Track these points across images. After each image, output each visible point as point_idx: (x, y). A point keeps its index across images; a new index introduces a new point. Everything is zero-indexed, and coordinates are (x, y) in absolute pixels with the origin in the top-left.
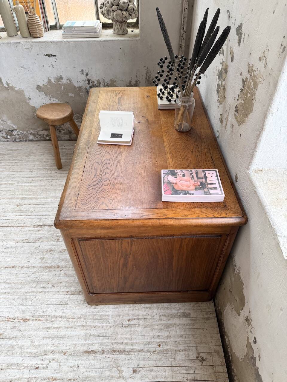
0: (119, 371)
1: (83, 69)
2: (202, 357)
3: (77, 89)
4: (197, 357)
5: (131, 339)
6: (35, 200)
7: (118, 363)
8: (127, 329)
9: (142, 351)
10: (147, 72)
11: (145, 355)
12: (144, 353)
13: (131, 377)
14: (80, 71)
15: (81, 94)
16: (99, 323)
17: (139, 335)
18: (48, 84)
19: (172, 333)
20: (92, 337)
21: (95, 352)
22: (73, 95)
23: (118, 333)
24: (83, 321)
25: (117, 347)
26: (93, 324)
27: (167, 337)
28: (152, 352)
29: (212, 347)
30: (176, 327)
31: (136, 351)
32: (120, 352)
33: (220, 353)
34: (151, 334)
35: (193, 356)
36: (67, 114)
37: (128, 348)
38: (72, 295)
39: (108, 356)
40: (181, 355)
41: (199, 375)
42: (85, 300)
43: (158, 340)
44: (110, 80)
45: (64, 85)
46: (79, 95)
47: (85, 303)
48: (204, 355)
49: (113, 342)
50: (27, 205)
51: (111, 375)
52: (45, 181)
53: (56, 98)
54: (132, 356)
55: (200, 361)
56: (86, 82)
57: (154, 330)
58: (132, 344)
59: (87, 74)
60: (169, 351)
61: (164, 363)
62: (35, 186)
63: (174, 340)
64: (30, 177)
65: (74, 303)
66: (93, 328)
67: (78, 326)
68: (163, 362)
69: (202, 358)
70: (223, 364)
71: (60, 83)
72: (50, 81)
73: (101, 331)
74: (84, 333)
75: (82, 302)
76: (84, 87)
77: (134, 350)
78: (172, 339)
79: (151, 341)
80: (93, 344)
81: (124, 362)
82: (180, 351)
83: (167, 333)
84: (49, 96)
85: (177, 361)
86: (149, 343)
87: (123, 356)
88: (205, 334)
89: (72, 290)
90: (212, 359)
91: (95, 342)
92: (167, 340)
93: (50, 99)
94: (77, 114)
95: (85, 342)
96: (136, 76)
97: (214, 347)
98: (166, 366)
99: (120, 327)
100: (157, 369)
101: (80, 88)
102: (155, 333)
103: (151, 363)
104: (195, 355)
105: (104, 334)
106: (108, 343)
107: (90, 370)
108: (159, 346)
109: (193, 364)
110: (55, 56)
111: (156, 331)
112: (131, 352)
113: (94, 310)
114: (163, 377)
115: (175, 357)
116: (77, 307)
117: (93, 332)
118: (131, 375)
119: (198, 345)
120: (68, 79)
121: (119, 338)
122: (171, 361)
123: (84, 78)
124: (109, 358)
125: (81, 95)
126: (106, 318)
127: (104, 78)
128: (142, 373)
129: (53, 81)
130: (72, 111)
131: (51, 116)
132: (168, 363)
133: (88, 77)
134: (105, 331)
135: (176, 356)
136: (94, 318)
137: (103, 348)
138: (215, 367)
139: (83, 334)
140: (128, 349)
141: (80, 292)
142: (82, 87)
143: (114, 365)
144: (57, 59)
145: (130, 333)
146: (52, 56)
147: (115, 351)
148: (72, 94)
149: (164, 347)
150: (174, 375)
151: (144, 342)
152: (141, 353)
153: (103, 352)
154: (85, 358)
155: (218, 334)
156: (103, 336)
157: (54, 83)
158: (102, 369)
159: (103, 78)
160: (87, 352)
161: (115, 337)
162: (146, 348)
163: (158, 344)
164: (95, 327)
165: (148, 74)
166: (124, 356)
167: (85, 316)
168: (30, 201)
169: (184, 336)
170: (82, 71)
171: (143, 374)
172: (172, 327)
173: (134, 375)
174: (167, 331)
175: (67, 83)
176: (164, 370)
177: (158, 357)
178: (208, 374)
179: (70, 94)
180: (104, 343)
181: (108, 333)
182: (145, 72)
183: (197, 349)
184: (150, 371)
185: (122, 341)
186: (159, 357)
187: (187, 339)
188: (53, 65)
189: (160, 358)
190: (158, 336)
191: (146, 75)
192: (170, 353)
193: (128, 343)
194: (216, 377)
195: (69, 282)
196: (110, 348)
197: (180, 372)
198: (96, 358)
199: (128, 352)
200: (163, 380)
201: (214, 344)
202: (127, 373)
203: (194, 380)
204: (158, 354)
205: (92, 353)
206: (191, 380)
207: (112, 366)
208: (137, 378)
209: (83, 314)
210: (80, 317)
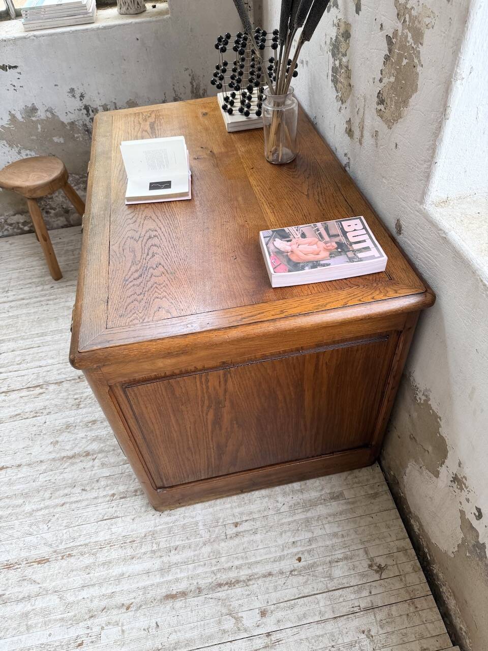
0: (236, 618)
1: (73, 87)
2: (378, 565)
3: (68, 127)
4: (370, 566)
5: (246, 558)
6: (22, 342)
7: (230, 605)
8: (236, 541)
9: (270, 574)
10: (193, 79)
11: (277, 582)
12: (274, 578)
13: (258, 626)
14: (69, 92)
15: (76, 135)
16: (182, 540)
17: (260, 547)
18: (9, 124)
19: (318, 532)
20: (174, 568)
21: (184, 594)
22: (62, 140)
23: (221, 552)
24: (152, 543)
25: (223, 577)
26: (172, 545)
27: (310, 541)
28: (289, 573)
29: (392, 544)
30: (322, 522)
32: (230, 584)
33: (409, 551)
34: (280, 542)
35: (363, 565)
36: (56, 173)
37: (244, 573)
38: (123, 500)
39: (210, 596)
40: (342, 568)
41: (379, 596)
42: (148, 504)
43: (295, 550)
44: (126, 103)
45: (41, 121)
46: (73, 138)
47: (150, 508)
48: (381, 561)
49: (214, 568)
50: (7, 352)
51: (221, 628)
52: (36, 305)
53: (30, 150)
54: (254, 586)
55: (377, 572)
56: (82, 112)
57: (284, 534)
58: (250, 566)
59: (82, 96)
60: (318, 565)
61: (313, 588)
62: (17, 317)
63: (323, 545)
64: (5, 302)
65: (128, 514)
66: (173, 552)
67: (145, 553)
68: (310, 586)
69: (379, 567)
70: (416, 569)
71: (34, 119)
72: (13, 117)
73: (189, 554)
74: (157, 563)
75: (143, 509)
76: (81, 122)
77: (256, 577)
78: (320, 544)
79: (282, 553)
80: (177, 580)
81: (240, 602)
82: (337, 562)
83: (309, 535)
84: (17, 147)
85: (335, 580)
86: (281, 558)
87: (238, 591)
88: (376, 523)
89: (122, 491)
90: (397, 564)
91: (182, 575)
92: (311, 547)
93: (19, 153)
94: (73, 175)
95: (162, 580)
96: (174, 89)
97: (397, 542)
98: (318, 592)
99: (223, 540)
100: (302, 602)
101: (72, 124)
102: (288, 538)
103: (291, 593)
104: (365, 563)
105: (196, 558)
106: (206, 573)
107: (180, 627)
108: (299, 560)
109: (365, 581)
110: (16, 67)
111: (289, 534)
112: (250, 580)
113: (168, 518)
114: (317, 613)
115: (330, 574)
116: (137, 520)
117: (175, 558)
118: (259, 622)
119: (367, 545)
120: (47, 110)
121: (223, 559)
122: (325, 582)
123: (78, 104)
124: (213, 600)
125: (77, 138)
126: (193, 529)
127: (115, 99)
128: (276, 614)
129: (19, 117)
130: (64, 166)
131: (27, 180)
132: (321, 587)
133: (85, 101)
134: (196, 553)
135: (333, 571)
136: (172, 533)
137: (197, 583)
138: (405, 577)
139: (157, 566)
140: (243, 577)
141: (136, 491)
142: (76, 123)
143: (224, 611)
144: (20, 73)
145: (241, 547)
146: (10, 67)
147: (220, 585)
148: (60, 137)
149: (307, 560)
150: (334, 606)
151: (270, 559)
152: (270, 578)
153: (200, 590)
154: (168, 608)
155: (397, 519)
156: (194, 562)
157: (22, 120)
158: (202, 623)
159: (114, 101)
160: (171, 597)
161: (216, 560)
162: (275, 567)
163: (297, 557)
164: (176, 549)
165: (194, 84)
166: (240, 590)
167: (153, 534)
168: (12, 345)
169: (340, 534)
170: (72, 90)
171: (279, 614)
172: (315, 523)
173: (264, 620)
174: (310, 531)
175: (47, 117)
176: (316, 601)
177: (301, 579)
178: (395, 592)
179: (56, 139)
180: (198, 575)
181: (201, 555)
182: (189, 79)
183: (366, 553)
184: (292, 608)
185: (230, 564)
186: (303, 579)
187: (345, 539)
188: (14, 86)
189: (304, 581)
190: (294, 542)
191: (191, 86)
192: (320, 569)
193: (242, 565)
194: (410, 594)
195: (113, 477)
196: (210, 581)
197: (345, 598)
198: (188, 605)
199: (244, 581)
200: (317, 618)
201: (394, 538)
202: (250, 619)
203: (372, 608)
204: (300, 574)
205: (180, 597)
206: (366, 609)
207: (219, 613)
208: (270, 624)
209: (150, 529)
210: (145, 536)
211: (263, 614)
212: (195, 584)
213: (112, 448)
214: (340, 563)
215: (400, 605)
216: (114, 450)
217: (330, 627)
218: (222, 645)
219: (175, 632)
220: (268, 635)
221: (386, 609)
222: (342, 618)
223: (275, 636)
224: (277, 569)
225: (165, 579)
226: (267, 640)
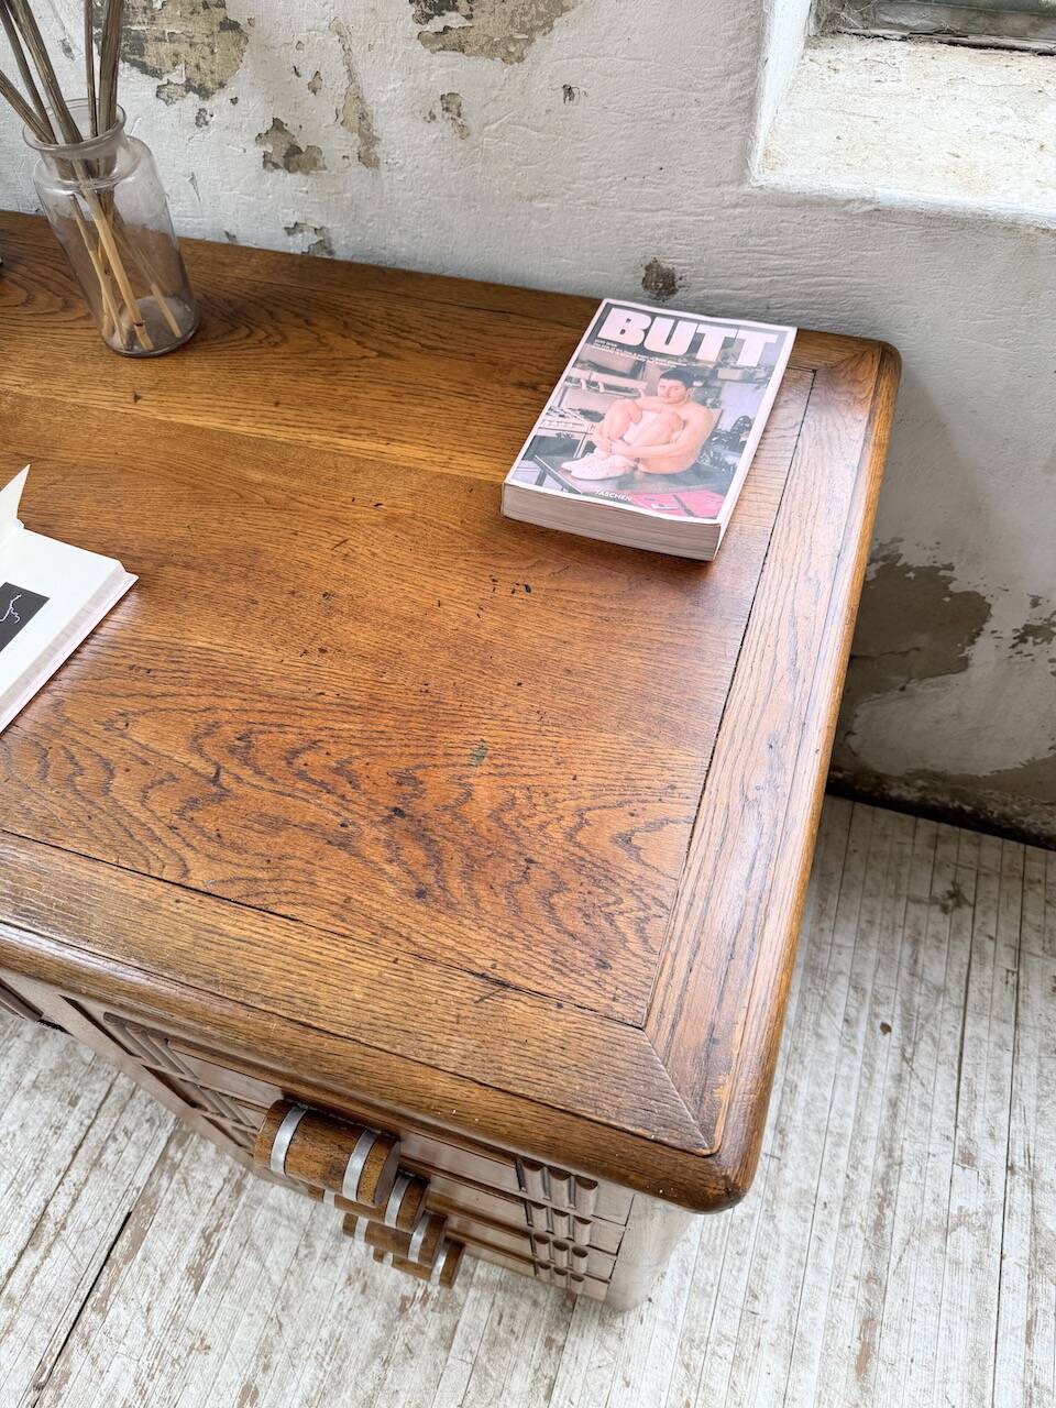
0: (958, 1225)
2: (947, 896)
4: (945, 909)
5: (840, 1135)
7: (928, 1222)
8: (793, 1137)
9: (894, 1104)
11: (913, 1097)
12: (905, 1101)
13: (989, 1183)
16: (740, 1270)
17: (828, 1095)
19: (844, 961)
20: (800, 1322)
21: (869, 1323)
23: (805, 1187)
24: (714, 1353)
25: (863, 1210)
26: (739, 1302)
27: (856, 987)
28: (905, 1064)
29: (917, 850)
30: (826, 943)
31: (893, 1131)
32: (884, 1200)
33: (941, 833)
34: (833, 1047)
35: (937, 922)
37: (872, 1159)
38: (556, 1391)
39: (894, 1260)
40: (931, 961)
41: (1002, 928)
42: (602, 1322)
43: (863, 1028)
47: (618, 1323)
48: (941, 888)
49: (835, 1222)
51: (969, 1267)
54: (908, 1149)
55: (958, 905)
57: (820, 1031)
58: (859, 1136)
60: (911, 1000)
61: (950, 1033)
63: (873, 967)
65: (605, 1392)
66: (758, 1307)
67: (733, 1386)
68: (945, 1037)
69: (951, 895)
70: (976, 840)
73: (778, 1267)
74: (770, 1363)
75: (611, 1342)
77: (888, 1135)
78: (869, 972)
79: (860, 1055)
80: (830, 1326)
81: (929, 1196)
82: (916, 962)
83: (843, 982)
85: (950, 985)
86: (869, 1064)
87: (904, 1190)
88: (869, 852)
89: (527, 1386)
90: (956, 865)
91: (823, 1308)
92: (869, 994)
95: (816, 1366)
97: (919, 840)
98: (960, 1028)
99: (780, 1169)
100: (969, 1068)
102: (832, 1025)
103: (944, 1082)
104: (936, 914)
105: (796, 1255)
106: (838, 1245)
107: (940, 1365)
108: (886, 1028)
109: (967, 934)
111: (824, 1021)
112: (891, 1151)
113: (667, 1282)
114: (999, 1052)
115: (935, 988)
116: (632, 1375)
117: (774, 1308)
118: (981, 1177)
119: (903, 891)
121: (824, 1192)
122: (947, 1006)
124: (905, 1257)
126: (724, 1230)
128: (976, 1132)
132: (952, 1017)
134: (783, 1248)
135: (930, 979)
136: (709, 1288)
137: (856, 1278)
138: (984, 867)
139: (778, 1368)
140: (879, 1162)
141: (549, 1342)
143: (936, 1241)
145: (813, 1136)
147: (878, 1225)
149: (891, 1013)
150: (994, 1013)
151: (860, 1086)
152: (902, 1108)
153: (873, 1279)
154: (885, 1378)
155: (874, 812)
156: (803, 1264)
158: (945, 1306)
160: (864, 1361)
161: (820, 1206)
162: (883, 1083)
163: (879, 1031)
164: (756, 1297)
166: (903, 1185)
167: (689, 1341)
169: (863, 925)
171: (979, 1126)
172: (823, 958)
173: (980, 1163)
174: (834, 981)
176: (976, 1041)
177: (925, 1047)
178: (1003, 900)
180: (837, 1267)
181: (793, 1238)
183: (918, 901)
184: (974, 1096)
185: (840, 1180)
186: (926, 1043)
187: (878, 921)
189: (930, 1042)
190: (846, 1020)
192: (917, 1000)
193: (851, 1154)
194: (1014, 877)
195: (470, 1397)
196: (861, 1244)
197: (986, 986)
198: (895, 1324)
199: (889, 1166)
200: (1008, 1057)
201: (908, 840)
202: (969, 1196)
203: (1019, 951)
204: (915, 1043)
205: (872, 1336)
206: (1018, 962)
207: (937, 1255)
208: (992, 1155)
209: (675, 1344)
210: (687, 1367)
211: (967, 1159)
212: (855, 1283)
213: (376, 1367)
214: (921, 957)
215: (1027, 905)
216: (386, 1362)
217: (1029, 1044)
218: (1004, 1280)
219: (945, 1382)
220: (1010, 1168)
221: (1027, 931)
222: (1021, 1013)
223: (1016, 1158)
224: (889, 1083)
225: (817, 1358)
226: (1020, 1178)
